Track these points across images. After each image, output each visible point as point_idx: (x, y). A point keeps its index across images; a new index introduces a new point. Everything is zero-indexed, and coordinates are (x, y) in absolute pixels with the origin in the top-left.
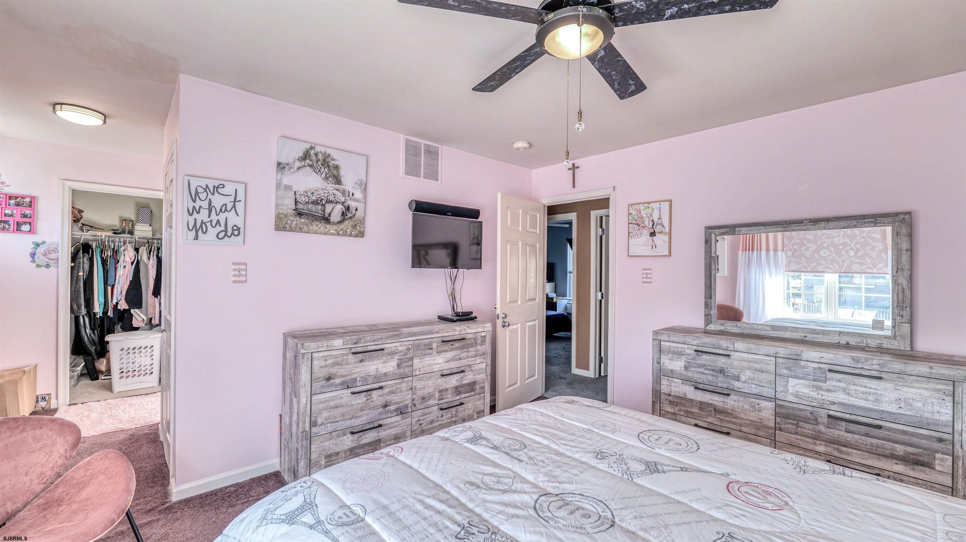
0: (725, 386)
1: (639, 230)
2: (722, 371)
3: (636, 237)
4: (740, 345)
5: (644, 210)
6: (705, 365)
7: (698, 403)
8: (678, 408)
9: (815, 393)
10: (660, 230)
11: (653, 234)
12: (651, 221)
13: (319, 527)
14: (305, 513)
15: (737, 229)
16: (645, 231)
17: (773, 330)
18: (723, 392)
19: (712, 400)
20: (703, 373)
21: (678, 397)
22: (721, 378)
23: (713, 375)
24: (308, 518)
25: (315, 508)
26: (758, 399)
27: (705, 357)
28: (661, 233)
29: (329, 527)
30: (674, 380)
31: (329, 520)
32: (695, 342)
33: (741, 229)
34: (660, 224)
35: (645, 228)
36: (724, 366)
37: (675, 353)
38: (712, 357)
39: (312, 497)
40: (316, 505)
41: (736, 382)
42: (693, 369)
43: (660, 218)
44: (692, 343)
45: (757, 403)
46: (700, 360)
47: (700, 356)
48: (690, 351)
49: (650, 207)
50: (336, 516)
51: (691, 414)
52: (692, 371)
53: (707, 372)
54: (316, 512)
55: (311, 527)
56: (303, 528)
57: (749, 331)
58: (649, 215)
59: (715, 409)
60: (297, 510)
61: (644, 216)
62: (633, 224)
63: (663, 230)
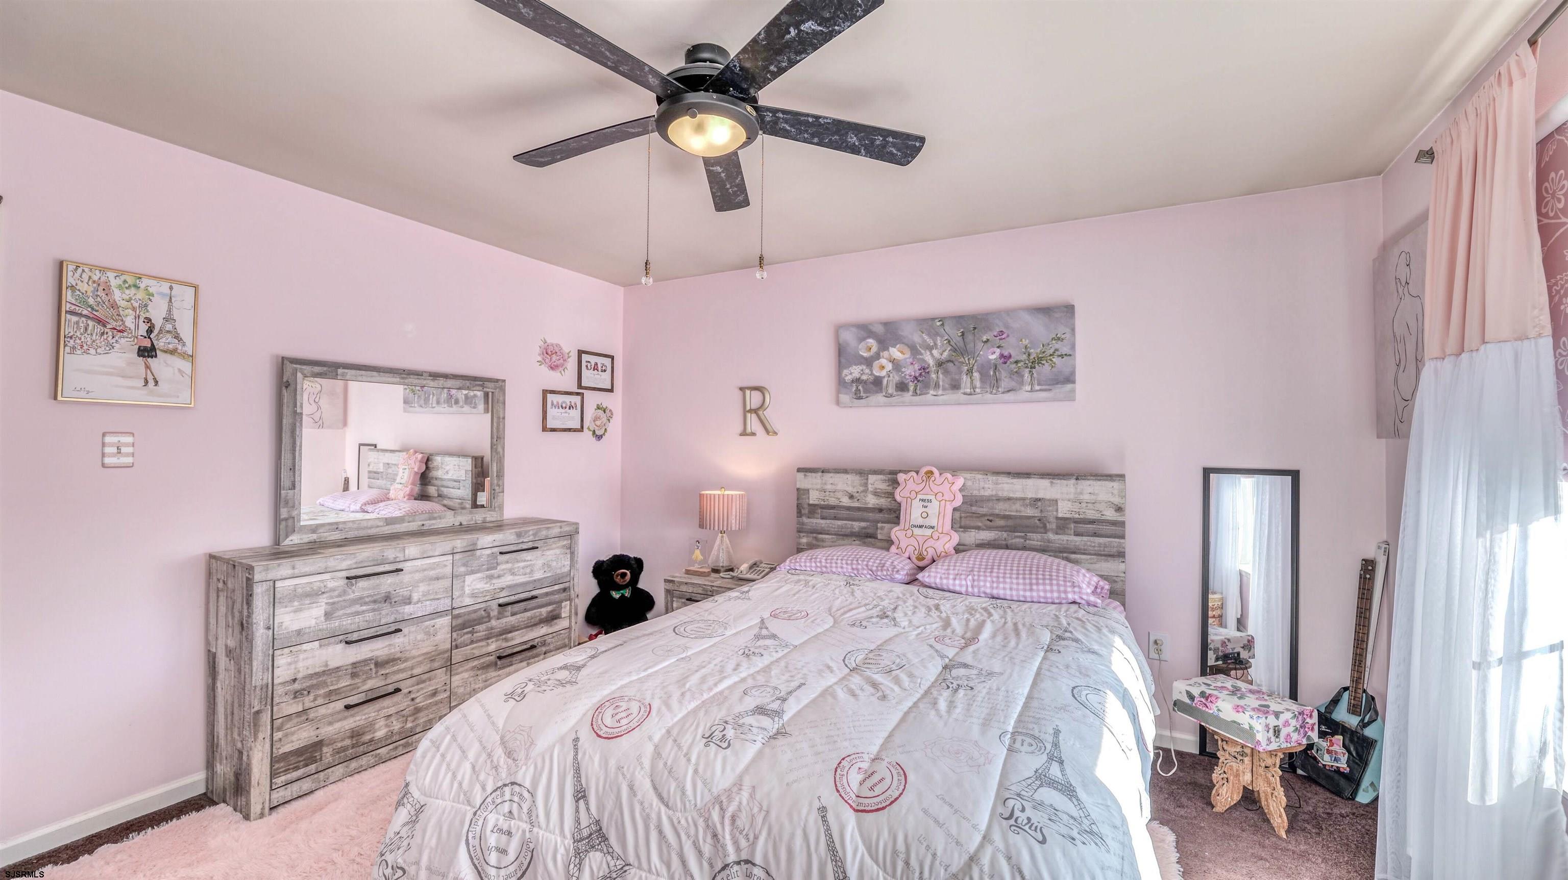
0: (391, 619)
1: (103, 334)
2: (387, 598)
3: (92, 351)
4: (412, 549)
5: (120, 287)
6: (361, 598)
7: (348, 667)
8: (311, 697)
9: (488, 585)
10: (171, 347)
11: (147, 352)
12: (142, 320)
13: (1055, 755)
14: (1053, 778)
15: (340, 371)
16: (123, 341)
17: (387, 525)
18: (390, 630)
19: (372, 651)
20: (358, 613)
21: (311, 676)
22: (386, 609)
23: (374, 610)
24: (1055, 771)
25: (1040, 771)
26: (434, 619)
27: (362, 583)
28: (173, 352)
29: (1049, 746)
30: (305, 647)
31: (1042, 751)
32: (344, 565)
33: (346, 371)
34: (168, 332)
35: (125, 334)
36: (390, 589)
37: (307, 595)
38: (373, 581)
39: (1029, 781)
40: (1036, 772)
41: (407, 607)
42: (341, 612)
43: (169, 319)
44: (339, 568)
45: (433, 624)
46: (353, 592)
47: (352, 585)
48: (335, 582)
49: (142, 286)
50: (1030, 749)
51: (336, 694)
52: (340, 617)
53: (364, 608)
54: (1044, 767)
55: (1061, 762)
56: (1068, 771)
57: (356, 532)
58: (136, 305)
59: (377, 664)
60: (1056, 789)
61: (123, 304)
62: (81, 315)
63: (180, 347)
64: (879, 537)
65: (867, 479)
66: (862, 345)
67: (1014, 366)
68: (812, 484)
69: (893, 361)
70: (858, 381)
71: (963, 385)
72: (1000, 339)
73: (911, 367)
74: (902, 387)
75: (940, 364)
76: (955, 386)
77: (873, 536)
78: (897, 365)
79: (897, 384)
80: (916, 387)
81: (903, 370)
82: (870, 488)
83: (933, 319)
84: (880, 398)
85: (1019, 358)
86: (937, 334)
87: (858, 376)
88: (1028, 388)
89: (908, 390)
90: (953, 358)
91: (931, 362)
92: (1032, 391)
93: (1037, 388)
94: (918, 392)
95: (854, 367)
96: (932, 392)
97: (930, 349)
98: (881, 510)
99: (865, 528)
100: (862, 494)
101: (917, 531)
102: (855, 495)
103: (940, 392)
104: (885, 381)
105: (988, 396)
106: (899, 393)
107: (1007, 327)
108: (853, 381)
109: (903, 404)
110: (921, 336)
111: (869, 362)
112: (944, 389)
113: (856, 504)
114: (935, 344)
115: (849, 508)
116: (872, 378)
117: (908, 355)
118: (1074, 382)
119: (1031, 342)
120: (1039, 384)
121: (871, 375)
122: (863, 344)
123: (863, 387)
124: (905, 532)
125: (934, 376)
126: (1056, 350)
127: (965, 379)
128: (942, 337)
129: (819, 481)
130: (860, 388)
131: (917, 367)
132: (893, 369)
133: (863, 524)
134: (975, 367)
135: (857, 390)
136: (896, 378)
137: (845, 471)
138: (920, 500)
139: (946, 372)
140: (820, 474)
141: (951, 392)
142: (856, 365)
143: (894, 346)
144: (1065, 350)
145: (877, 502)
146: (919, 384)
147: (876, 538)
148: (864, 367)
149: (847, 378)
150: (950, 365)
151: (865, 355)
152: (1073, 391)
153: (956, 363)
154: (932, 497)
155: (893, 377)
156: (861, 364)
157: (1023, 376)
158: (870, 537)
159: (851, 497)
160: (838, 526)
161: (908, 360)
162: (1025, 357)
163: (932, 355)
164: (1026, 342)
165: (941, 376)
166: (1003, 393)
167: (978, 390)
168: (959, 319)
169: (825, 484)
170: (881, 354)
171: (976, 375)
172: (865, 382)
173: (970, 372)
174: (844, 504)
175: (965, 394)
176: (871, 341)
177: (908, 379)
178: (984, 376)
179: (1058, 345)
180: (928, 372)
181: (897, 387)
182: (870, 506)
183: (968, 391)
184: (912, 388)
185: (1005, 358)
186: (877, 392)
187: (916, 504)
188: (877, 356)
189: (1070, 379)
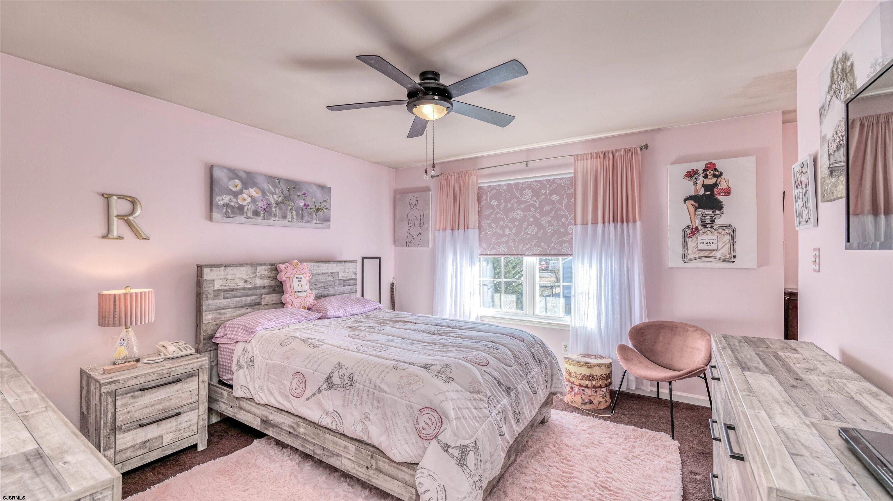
64: (263, 303)
65: (256, 269)
66: (230, 183)
67: (309, 210)
68: (217, 276)
69: (251, 197)
70: (227, 205)
71: (288, 217)
72: (305, 196)
73: (262, 202)
74: (256, 213)
75: (277, 203)
76: (285, 217)
77: (259, 304)
78: (254, 200)
79: (253, 211)
80: (264, 214)
81: (257, 203)
82: (258, 274)
83: (275, 178)
84: (242, 218)
85: (311, 207)
86: (276, 187)
87: (227, 202)
88: (315, 222)
89: (260, 216)
90: (284, 201)
91: (273, 202)
92: (316, 223)
93: (318, 222)
94: (266, 218)
95: (225, 196)
96: (273, 218)
97: (273, 194)
98: (264, 287)
99: (254, 300)
100: (253, 279)
101: (299, 294)
102: (248, 280)
103: (277, 219)
104: (246, 208)
105: (299, 224)
106: (255, 217)
107: (308, 191)
108: (224, 205)
109: (256, 224)
110: (268, 186)
111: (236, 195)
112: (279, 218)
113: (249, 286)
114: (276, 192)
115: (243, 289)
116: (237, 205)
117: (260, 195)
118: (330, 221)
119: (316, 200)
120: (319, 221)
121: (236, 203)
122: (231, 181)
123: (231, 210)
124: (293, 296)
125: (274, 209)
126: (325, 206)
127: (289, 213)
128: (279, 189)
129: (223, 273)
130: (229, 210)
131: (265, 203)
132: (251, 202)
133: (253, 298)
134: (294, 208)
135: (227, 212)
136: (252, 207)
137: (242, 265)
138: (297, 278)
139: (280, 208)
140: (223, 268)
141: (282, 219)
142: (227, 194)
143: (252, 188)
144: (328, 207)
145: (262, 282)
146: (266, 213)
147: (261, 305)
148: (232, 197)
149: (219, 203)
150: (283, 205)
151: (233, 189)
152: (329, 225)
153: (285, 204)
154: (302, 276)
155: (251, 207)
156: (229, 194)
157: (313, 216)
158: (257, 305)
159: (246, 281)
160: (236, 301)
161: (260, 198)
162: (313, 207)
163: (273, 198)
164: (314, 200)
165: (278, 210)
166: (305, 223)
167: (295, 220)
168: (288, 181)
169: (227, 275)
170: (244, 191)
171: (294, 212)
172: (232, 207)
173: (291, 210)
174: (241, 287)
175: (289, 221)
176: (237, 181)
177: (260, 210)
178: (297, 214)
179: (325, 204)
180: (271, 207)
181: (253, 213)
182: (258, 285)
183: (290, 220)
184: (262, 215)
185: (306, 206)
186: (241, 215)
187: (295, 280)
188: (241, 192)
189: (328, 220)
